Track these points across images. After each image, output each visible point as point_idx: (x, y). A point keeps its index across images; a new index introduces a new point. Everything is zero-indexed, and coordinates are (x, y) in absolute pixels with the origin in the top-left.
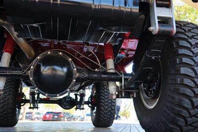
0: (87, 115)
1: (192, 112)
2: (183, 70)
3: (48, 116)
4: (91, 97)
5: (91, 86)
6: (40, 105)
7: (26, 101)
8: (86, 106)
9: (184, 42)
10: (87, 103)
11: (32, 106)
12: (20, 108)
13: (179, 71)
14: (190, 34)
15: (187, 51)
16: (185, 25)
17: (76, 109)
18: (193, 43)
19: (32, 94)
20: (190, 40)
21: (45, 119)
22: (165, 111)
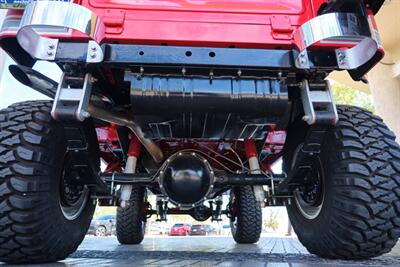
0: (224, 227)
1: (371, 222)
2: (352, 167)
3: (176, 229)
4: (230, 204)
5: (229, 191)
6: (169, 217)
7: (153, 212)
8: (223, 217)
9: (348, 131)
10: (225, 212)
11: (159, 217)
12: (145, 221)
13: (346, 168)
14: (356, 121)
15: (354, 142)
16: (346, 110)
17: (213, 220)
18: (362, 132)
19: (159, 203)
20: (357, 129)
21: (174, 233)
22: (333, 222)
